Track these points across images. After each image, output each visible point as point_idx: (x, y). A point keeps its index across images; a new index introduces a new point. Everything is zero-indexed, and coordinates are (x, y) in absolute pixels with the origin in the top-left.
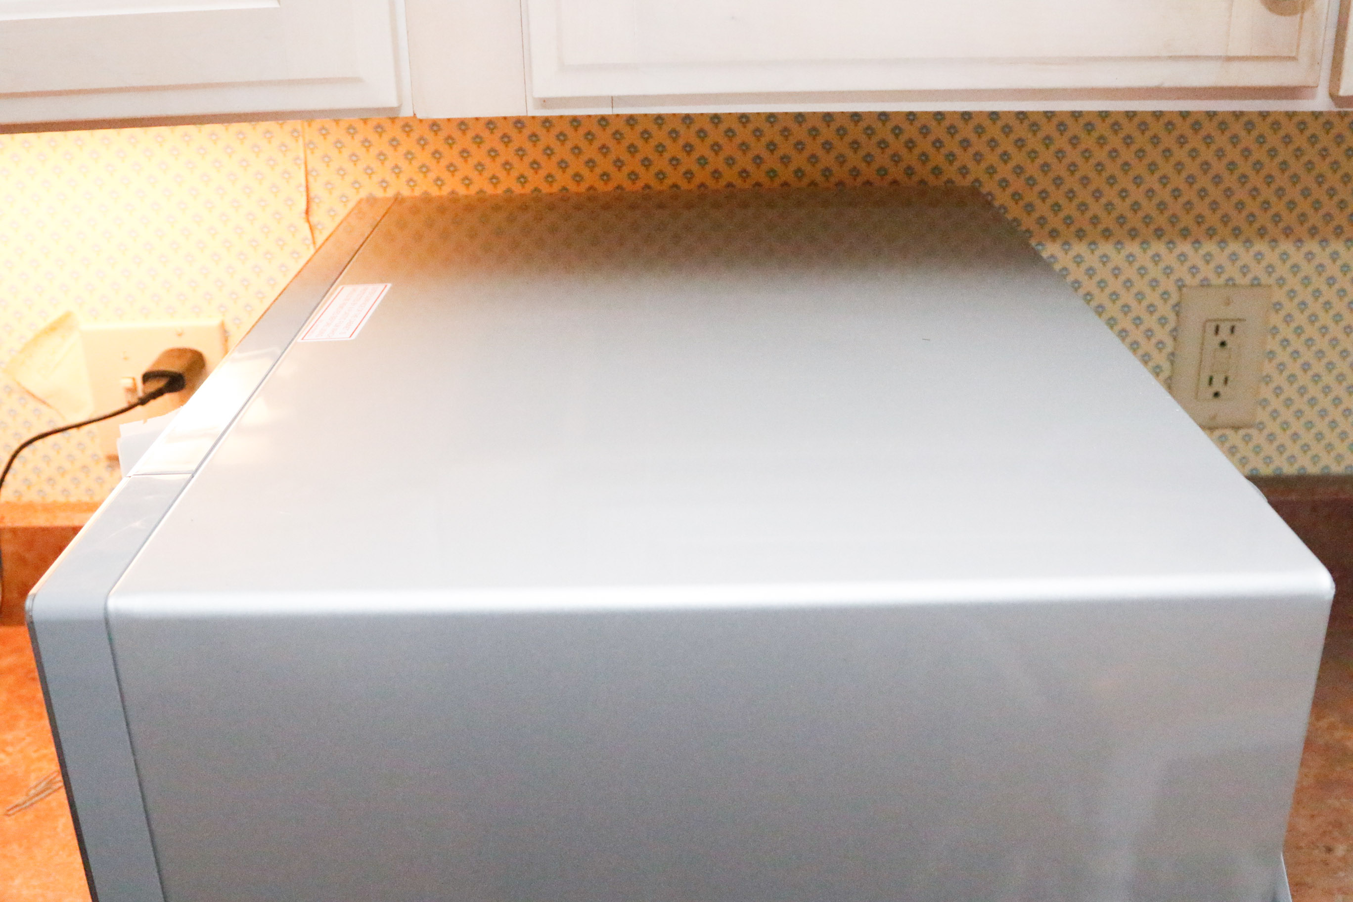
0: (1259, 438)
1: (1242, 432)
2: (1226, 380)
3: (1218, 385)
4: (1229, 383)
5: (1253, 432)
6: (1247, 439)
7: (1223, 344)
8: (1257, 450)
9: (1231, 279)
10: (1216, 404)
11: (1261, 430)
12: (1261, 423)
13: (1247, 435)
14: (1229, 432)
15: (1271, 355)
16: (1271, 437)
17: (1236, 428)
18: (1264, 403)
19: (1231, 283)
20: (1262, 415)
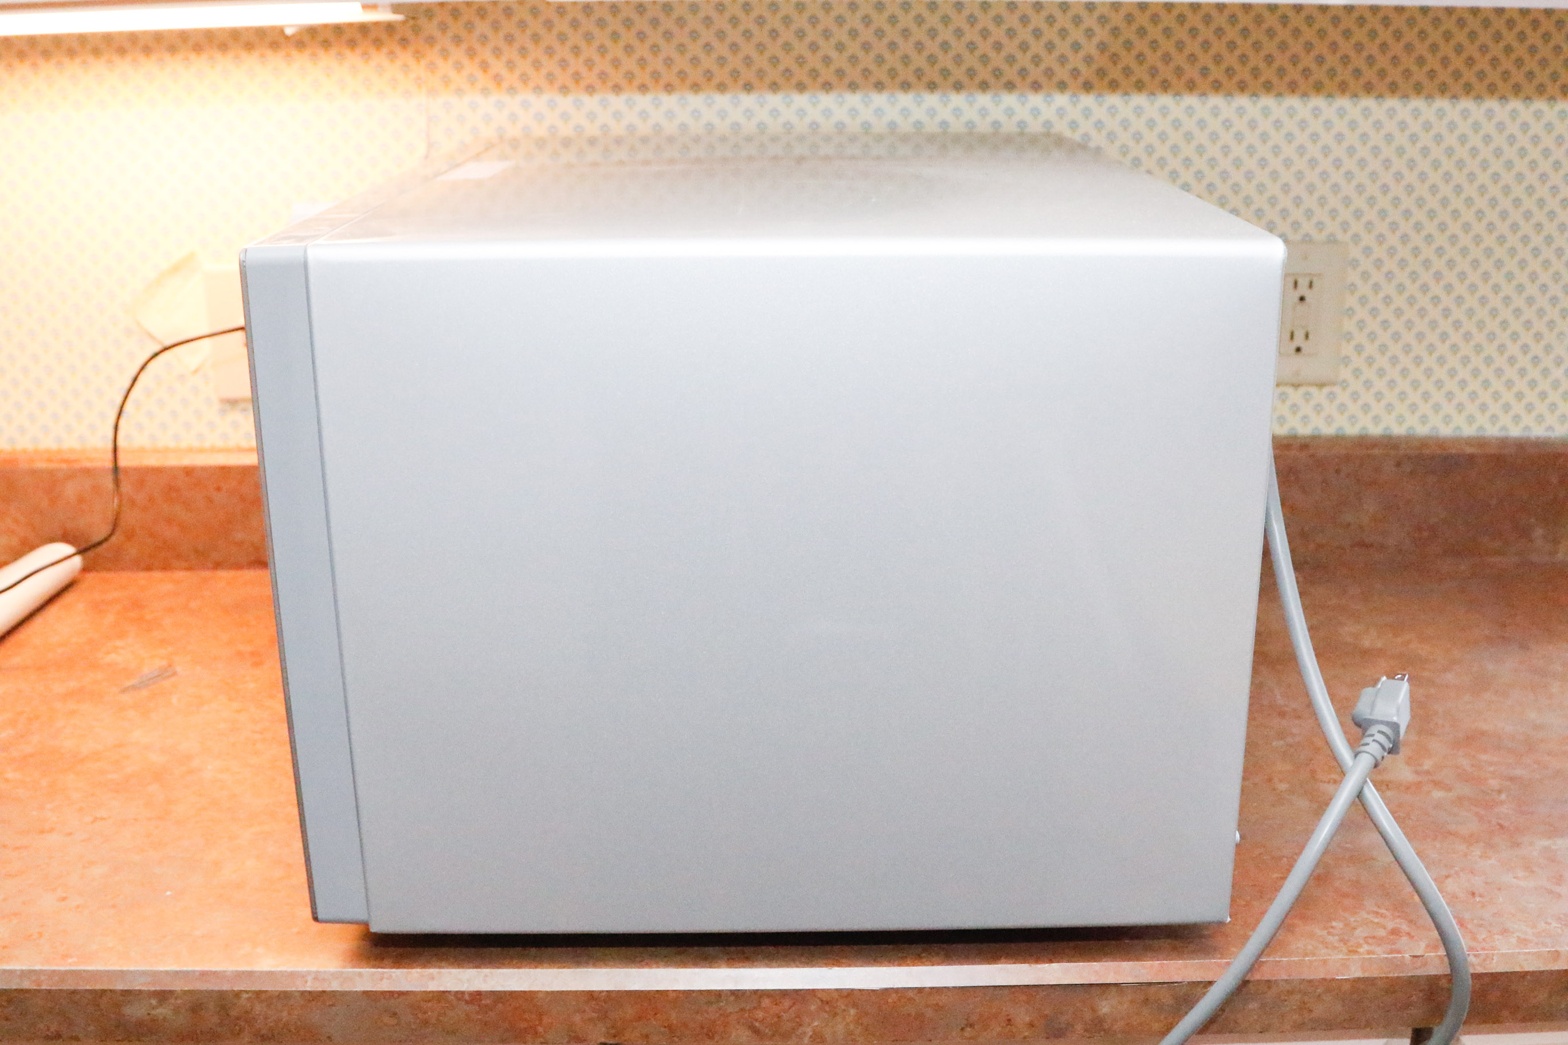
0: (1343, 397)
1: (1326, 390)
2: (1307, 336)
3: (1299, 341)
4: (1310, 337)
5: (1337, 389)
6: (1331, 396)
7: (1302, 299)
8: (1342, 408)
9: (1307, 235)
10: (1299, 359)
11: (1344, 389)
12: (1344, 381)
13: (1331, 393)
14: (1313, 390)
15: (1350, 312)
16: (1355, 396)
17: (1321, 385)
18: (1346, 360)
19: (1308, 239)
20: (1345, 373)
